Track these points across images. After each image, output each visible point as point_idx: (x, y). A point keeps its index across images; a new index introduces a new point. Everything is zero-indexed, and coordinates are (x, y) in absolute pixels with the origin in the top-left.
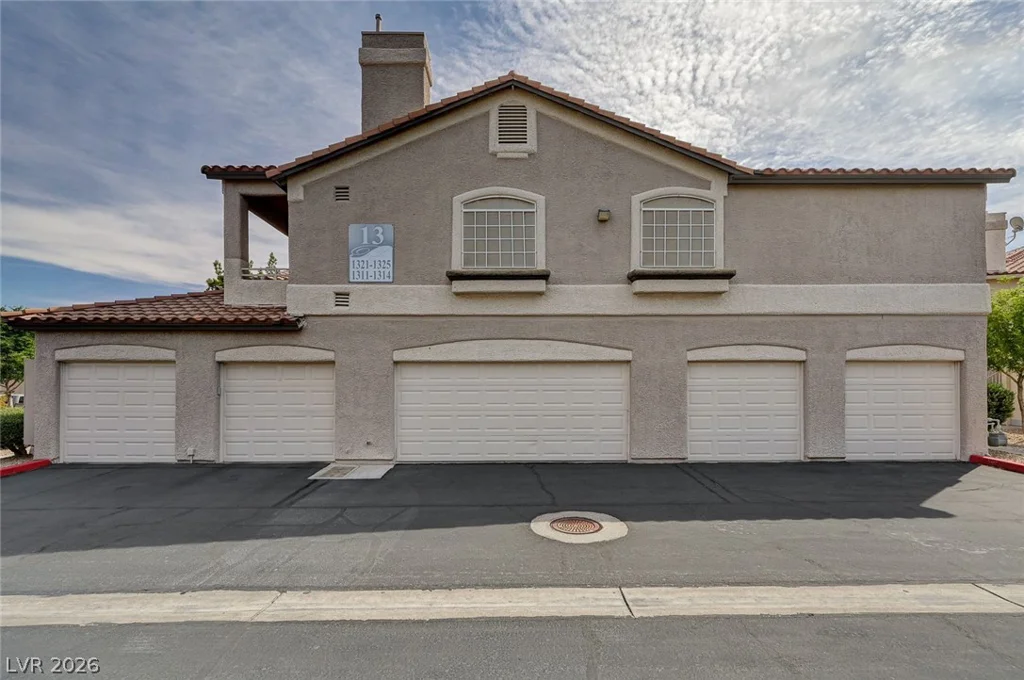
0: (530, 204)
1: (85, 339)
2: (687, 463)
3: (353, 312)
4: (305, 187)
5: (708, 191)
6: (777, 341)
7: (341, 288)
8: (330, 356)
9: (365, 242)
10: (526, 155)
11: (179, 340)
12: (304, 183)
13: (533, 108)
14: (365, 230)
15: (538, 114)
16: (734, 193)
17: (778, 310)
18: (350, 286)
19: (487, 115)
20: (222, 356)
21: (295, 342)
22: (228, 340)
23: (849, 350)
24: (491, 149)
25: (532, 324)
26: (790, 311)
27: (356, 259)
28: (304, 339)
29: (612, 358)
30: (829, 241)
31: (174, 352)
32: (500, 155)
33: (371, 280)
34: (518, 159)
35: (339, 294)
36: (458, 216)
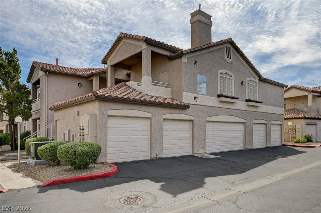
0: (231, 76)
1: (120, 106)
2: (253, 149)
4: (187, 58)
5: (256, 80)
7: (196, 95)
8: (192, 118)
9: (201, 81)
10: (231, 62)
11: (154, 110)
12: (187, 57)
13: (232, 49)
14: (201, 76)
15: (233, 51)
18: (198, 95)
19: (224, 48)
20: (165, 117)
21: (185, 113)
22: (167, 110)
24: (225, 59)
27: (199, 86)
28: (187, 112)
29: (243, 122)
31: (151, 114)
32: (227, 61)
33: (202, 93)
34: (229, 63)
35: (196, 98)
36: (219, 77)
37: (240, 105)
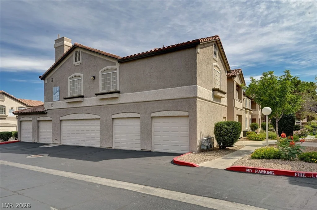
0: (80, 77)
2: (112, 149)
3: (54, 108)
4: (47, 80)
5: (116, 66)
6: (132, 111)
7: (52, 103)
8: (51, 119)
9: (55, 91)
10: (79, 64)
11: (33, 116)
12: (47, 78)
13: (81, 50)
14: (55, 88)
15: (82, 52)
16: (122, 65)
17: (132, 101)
19: (73, 55)
20: (38, 119)
21: (46, 116)
23: (152, 113)
24: (74, 64)
25: (81, 109)
26: (135, 101)
27: (54, 95)
28: (48, 115)
29: (96, 118)
30: (146, 76)
31: (32, 119)
32: (75, 65)
33: (56, 100)
34: (78, 65)
35: (52, 104)
36: (69, 82)
37: (91, 101)
